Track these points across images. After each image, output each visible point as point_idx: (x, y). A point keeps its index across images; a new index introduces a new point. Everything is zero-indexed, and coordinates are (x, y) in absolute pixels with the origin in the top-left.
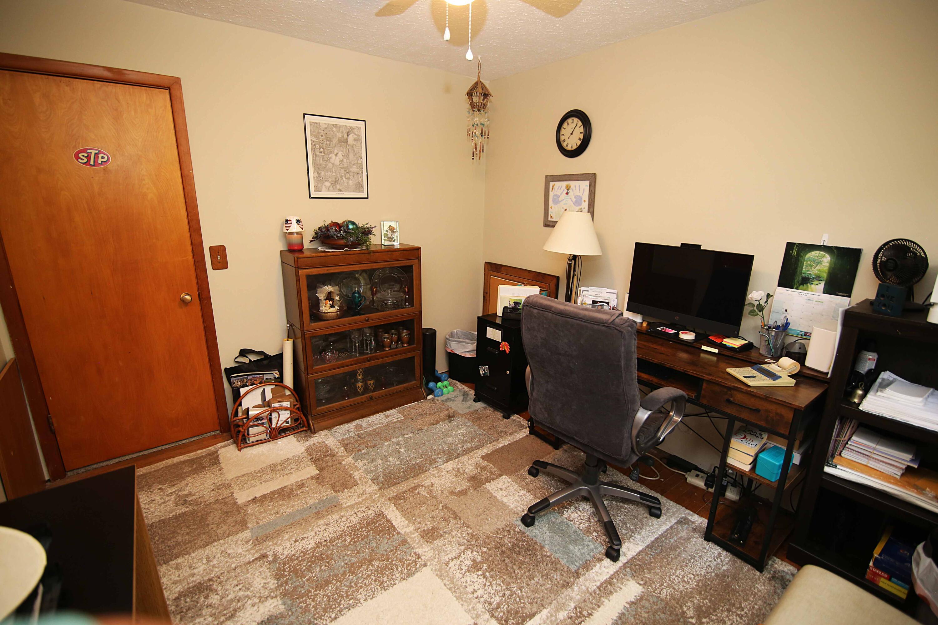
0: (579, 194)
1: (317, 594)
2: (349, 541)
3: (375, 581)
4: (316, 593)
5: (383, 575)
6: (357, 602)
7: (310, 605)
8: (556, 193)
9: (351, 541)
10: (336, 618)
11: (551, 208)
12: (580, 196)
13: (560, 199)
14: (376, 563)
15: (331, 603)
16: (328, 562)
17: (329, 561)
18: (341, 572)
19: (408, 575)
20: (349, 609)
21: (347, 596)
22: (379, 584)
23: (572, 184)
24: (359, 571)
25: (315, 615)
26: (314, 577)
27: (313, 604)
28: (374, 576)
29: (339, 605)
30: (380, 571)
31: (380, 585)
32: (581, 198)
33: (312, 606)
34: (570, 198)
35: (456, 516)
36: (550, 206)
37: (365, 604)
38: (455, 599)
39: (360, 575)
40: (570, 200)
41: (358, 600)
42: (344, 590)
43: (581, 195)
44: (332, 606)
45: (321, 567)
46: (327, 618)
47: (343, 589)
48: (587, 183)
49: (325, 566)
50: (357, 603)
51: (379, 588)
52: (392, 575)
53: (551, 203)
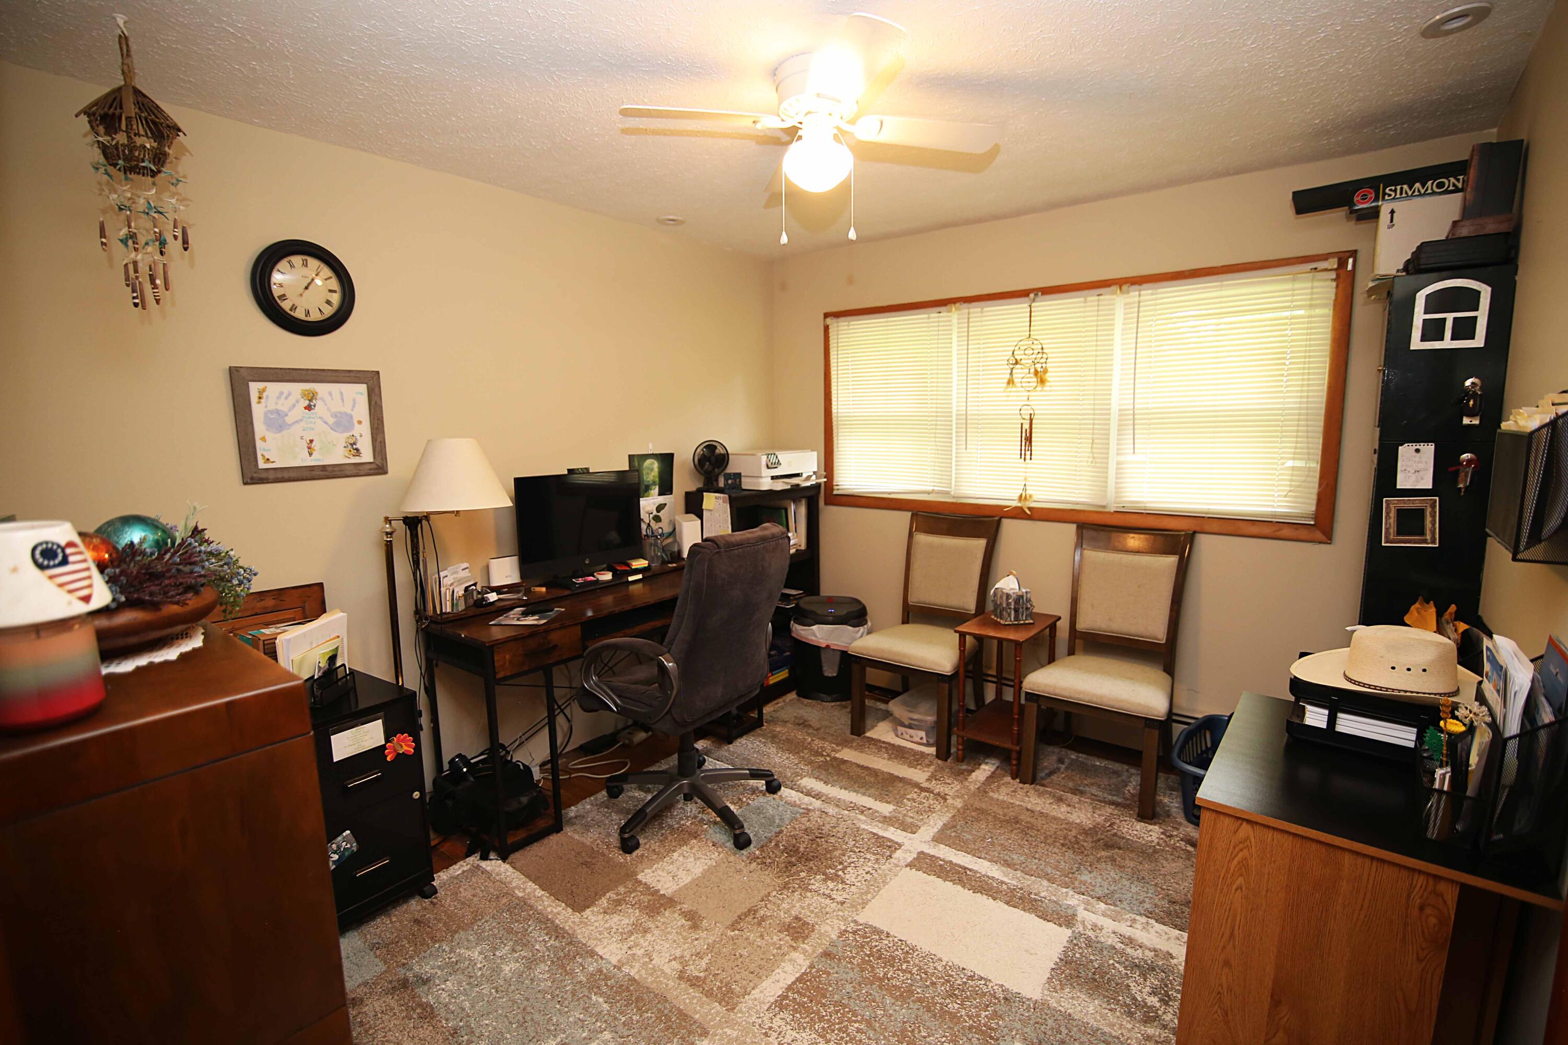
0: (343, 410)
1: (968, 1016)
2: (856, 1025)
3: (908, 962)
4: (967, 1019)
5: (894, 958)
6: (948, 968)
7: (986, 1016)
8: (272, 406)
9: (855, 1022)
10: (981, 978)
11: (263, 439)
12: (346, 413)
13: (289, 420)
14: (880, 972)
15: (968, 993)
16: (913, 1031)
17: (909, 1031)
18: (917, 1005)
19: (878, 932)
20: (964, 969)
21: (948, 981)
22: (910, 956)
23: (321, 389)
24: (904, 985)
25: (995, 1004)
26: (946, 1037)
27: (983, 1014)
28: (902, 965)
29: (965, 983)
30: (890, 961)
31: (911, 954)
32: (351, 417)
33: (987, 1013)
34: (321, 418)
35: (752, 911)
36: (258, 436)
37: (945, 959)
38: (886, 886)
39: (909, 981)
40: (319, 422)
41: (945, 968)
42: (943, 988)
43: (349, 411)
44: (971, 991)
45: (925, 1037)
46: (990, 987)
47: (942, 991)
48: (363, 388)
49: (920, 1031)
50: (950, 967)
51: (915, 954)
52: (889, 947)
53: (260, 428)
